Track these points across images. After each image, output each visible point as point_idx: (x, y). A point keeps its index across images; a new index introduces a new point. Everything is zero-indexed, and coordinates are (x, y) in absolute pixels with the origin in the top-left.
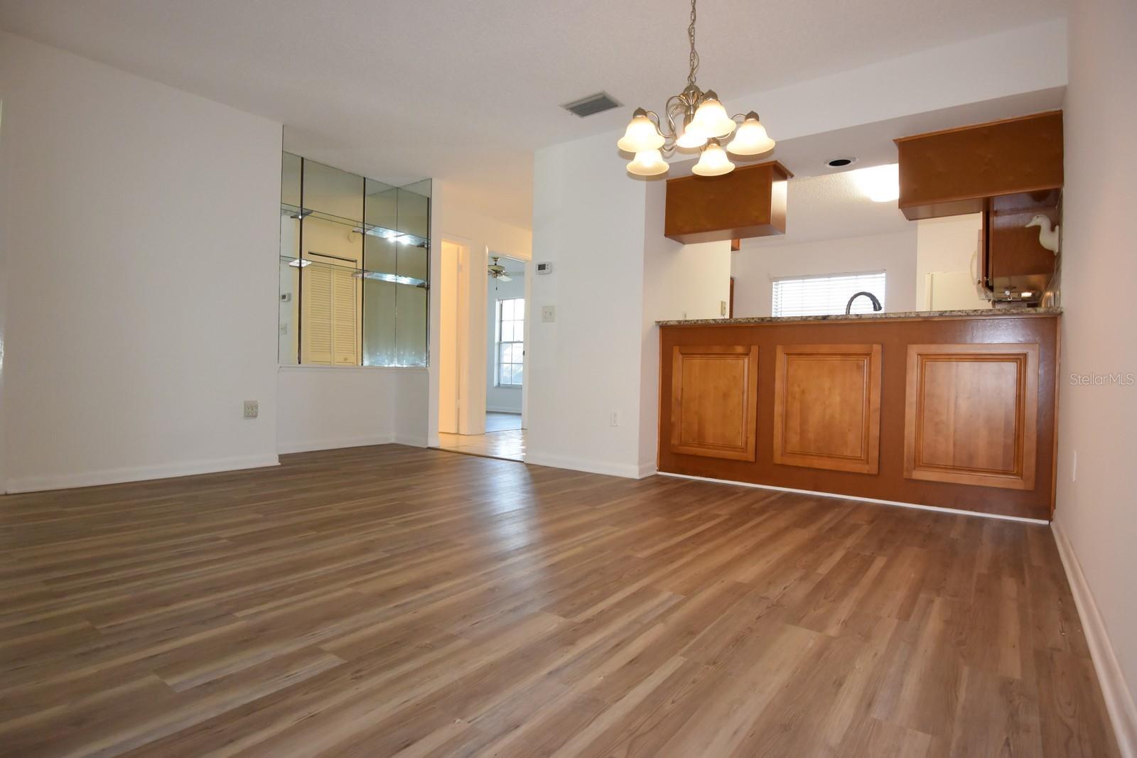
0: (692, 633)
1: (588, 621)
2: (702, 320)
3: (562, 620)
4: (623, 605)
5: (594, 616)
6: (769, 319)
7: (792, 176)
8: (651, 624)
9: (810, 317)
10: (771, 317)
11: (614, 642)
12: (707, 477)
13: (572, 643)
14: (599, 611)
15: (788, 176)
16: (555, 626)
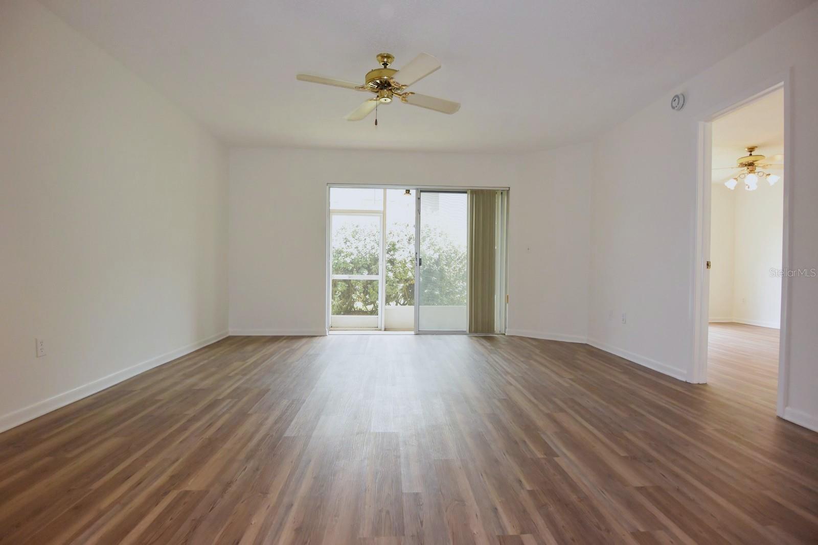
0: (76, 508)
1: (166, 493)
3: (187, 489)
4: (139, 515)
5: (163, 499)
8: (111, 506)
11: (142, 485)
13: (172, 477)
14: (158, 505)
16: (189, 484)
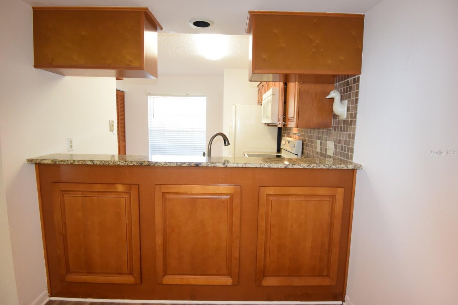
2: (78, 161)
6: (146, 163)
7: (161, 29)
9: (184, 163)
10: (148, 162)
12: (98, 298)
15: (158, 28)
